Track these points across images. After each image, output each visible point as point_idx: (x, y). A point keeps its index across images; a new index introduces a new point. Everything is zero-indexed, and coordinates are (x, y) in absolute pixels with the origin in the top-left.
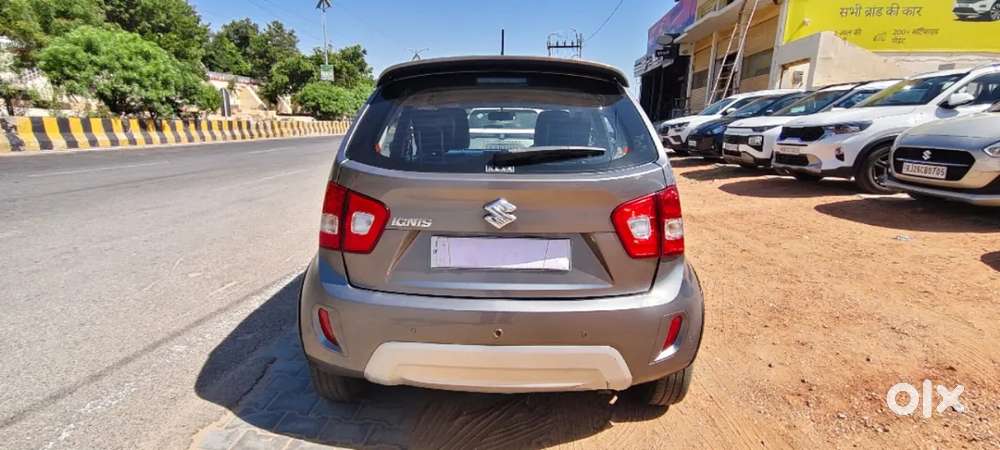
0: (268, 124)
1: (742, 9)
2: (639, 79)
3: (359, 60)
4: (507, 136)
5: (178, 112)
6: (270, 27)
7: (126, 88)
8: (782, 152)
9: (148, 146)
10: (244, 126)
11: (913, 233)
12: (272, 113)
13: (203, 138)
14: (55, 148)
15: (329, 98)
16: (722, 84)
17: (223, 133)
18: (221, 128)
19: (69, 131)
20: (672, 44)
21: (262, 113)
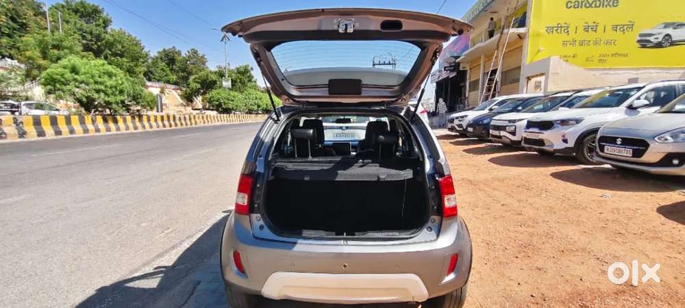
0: (188, 118)
1: (499, 41)
2: (435, 84)
3: (248, 74)
4: (347, 128)
5: (128, 110)
6: (189, 52)
7: (96, 96)
8: (528, 137)
9: (108, 133)
10: (171, 118)
11: (614, 192)
12: (189, 109)
13: (144, 127)
14: (47, 136)
15: (228, 99)
16: (489, 90)
17: (157, 123)
18: (156, 120)
19: (57, 124)
20: (455, 62)
21: (182, 109)
